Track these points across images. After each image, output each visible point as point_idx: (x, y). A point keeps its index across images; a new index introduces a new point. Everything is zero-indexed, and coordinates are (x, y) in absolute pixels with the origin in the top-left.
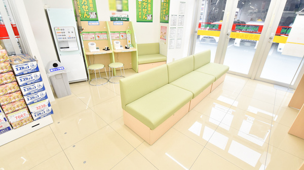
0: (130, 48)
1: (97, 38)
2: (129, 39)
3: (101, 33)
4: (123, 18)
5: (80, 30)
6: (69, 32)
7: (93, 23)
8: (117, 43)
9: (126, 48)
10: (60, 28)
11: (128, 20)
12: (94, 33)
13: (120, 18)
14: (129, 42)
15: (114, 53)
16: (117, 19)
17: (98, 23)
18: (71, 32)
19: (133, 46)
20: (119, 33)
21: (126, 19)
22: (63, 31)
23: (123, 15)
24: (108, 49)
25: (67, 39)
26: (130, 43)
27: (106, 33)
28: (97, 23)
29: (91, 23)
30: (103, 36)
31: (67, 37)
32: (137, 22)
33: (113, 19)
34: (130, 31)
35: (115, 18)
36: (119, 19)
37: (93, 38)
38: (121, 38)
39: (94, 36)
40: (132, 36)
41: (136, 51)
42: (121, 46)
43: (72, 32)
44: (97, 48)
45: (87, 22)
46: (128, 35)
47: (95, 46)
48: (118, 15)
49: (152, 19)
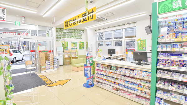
11: (76, 49)
12: (67, 52)
15: (72, 57)
17: (68, 50)
20: (74, 52)
22: (60, 52)
23: (75, 47)
25: (60, 54)
26: (77, 55)
27: (70, 52)
30: (69, 53)
32: (79, 49)
33: (72, 49)
36: (74, 49)
37: (66, 54)
42: (74, 56)
44: (67, 56)
45: (65, 50)
46: (76, 53)
48: (73, 48)
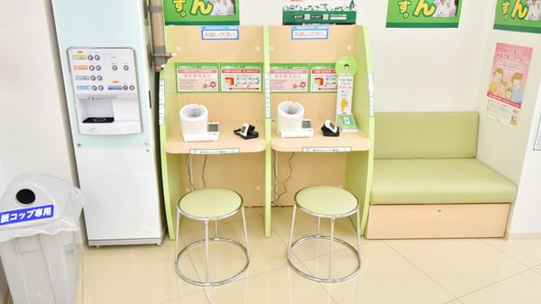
0: (344, 131)
1: (226, 86)
2: (345, 93)
3: (243, 68)
4: (330, 13)
5: (156, 57)
6: (115, 68)
7: (219, 32)
8: (290, 112)
9: (326, 132)
10: (86, 53)
11: (350, 19)
12: (217, 67)
13: (321, 14)
14: (344, 104)
15: (273, 152)
16: (307, 17)
17: (234, 34)
18: (120, 68)
19: (357, 122)
20: (309, 68)
21: (343, 18)
22: (95, 63)
24: (252, 133)
25: (106, 92)
26: (348, 110)
27: (258, 68)
28: (231, 32)
29: (211, 32)
30: (246, 81)
31: (106, 83)
32: (389, 25)
33: (292, 19)
34: (352, 62)
35: (302, 13)
36: (317, 18)
37: (213, 84)
38: (315, 86)
39: (214, 77)
40: (358, 82)
41: (366, 153)
42: (306, 125)
43: (126, 68)
44: (213, 128)
45: (199, 28)
46: (345, 79)
47: (203, 119)
49: (457, 13)
